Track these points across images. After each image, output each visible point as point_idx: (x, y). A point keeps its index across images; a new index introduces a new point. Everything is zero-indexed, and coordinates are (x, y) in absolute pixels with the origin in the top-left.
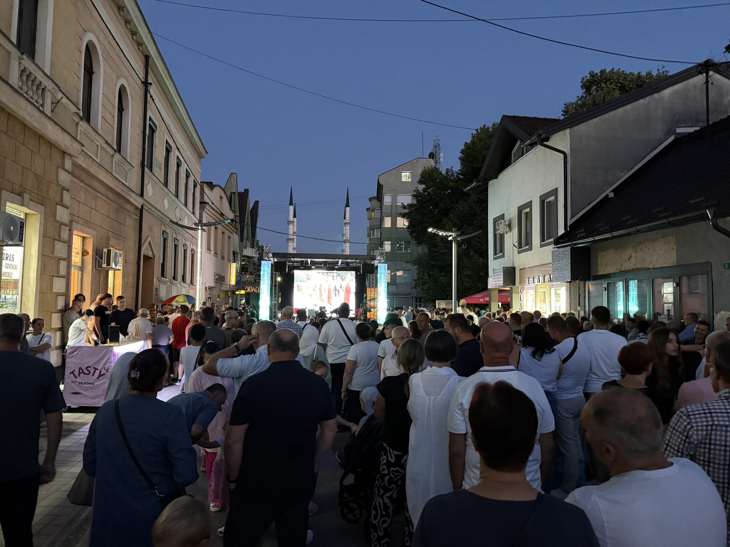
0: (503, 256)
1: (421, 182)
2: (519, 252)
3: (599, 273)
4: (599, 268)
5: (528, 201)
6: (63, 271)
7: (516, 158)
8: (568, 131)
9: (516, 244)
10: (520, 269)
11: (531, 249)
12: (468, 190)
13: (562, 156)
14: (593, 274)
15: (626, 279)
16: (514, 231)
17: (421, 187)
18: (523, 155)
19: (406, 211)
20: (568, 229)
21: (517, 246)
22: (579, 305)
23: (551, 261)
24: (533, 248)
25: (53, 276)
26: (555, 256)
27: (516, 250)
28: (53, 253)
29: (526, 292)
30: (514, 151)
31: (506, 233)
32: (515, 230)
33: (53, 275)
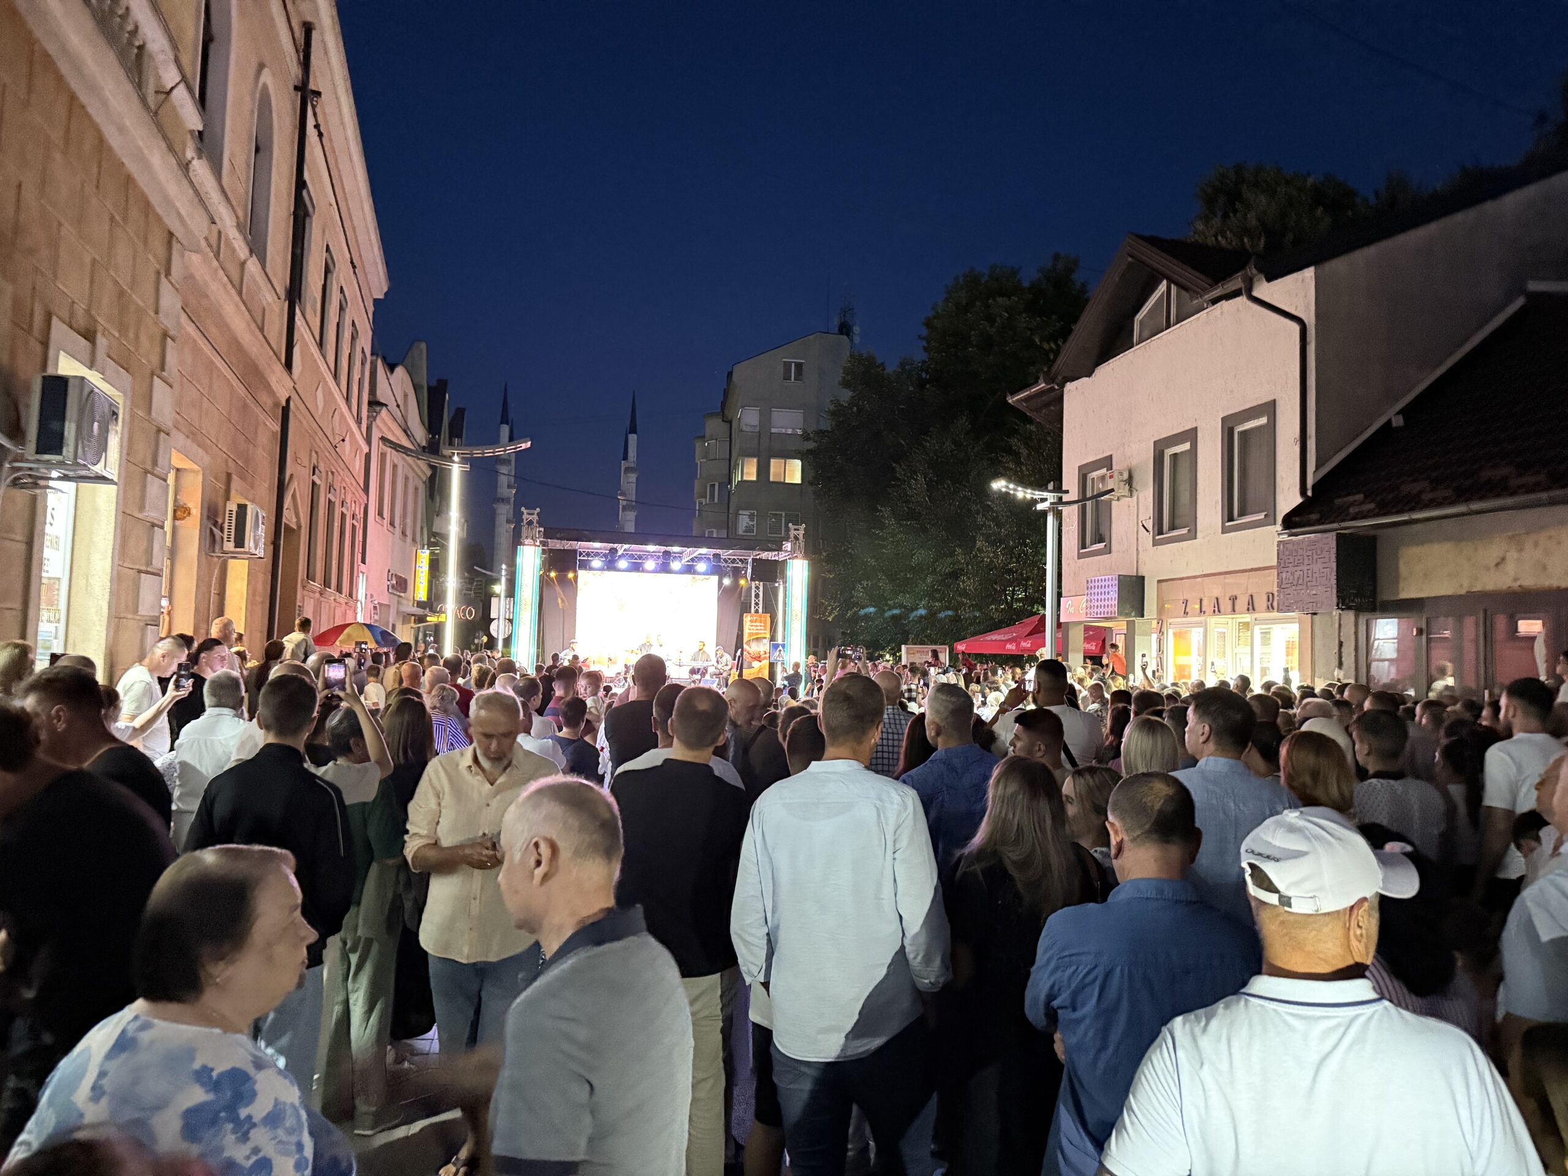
0: (1108, 550)
1: (846, 384)
2: (1156, 543)
3: (1403, 595)
4: (1401, 585)
5: (1187, 428)
6: (161, 560)
7: (1146, 334)
8: (1309, 273)
9: (1150, 525)
10: (1159, 581)
11: (1193, 535)
12: (1017, 400)
13: (1295, 328)
14: (1385, 595)
15: (1485, 611)
16: (1141, 495)
17: (846, 395)
18: (1168, 326)
19: (811, 445)
20: (1309, 493)
21: (1150, 528)
22: (1340, 665)
23: (1274, 562)
24: (1199, 534)
25: (140, 571)
26: (1287, 553)
27: (1147, 538)
28: (142, 508)
29: (1175, 634)
30: (1139, 316)
31: (1118, 499)
32: (1146, 495)
33: (137, 567)
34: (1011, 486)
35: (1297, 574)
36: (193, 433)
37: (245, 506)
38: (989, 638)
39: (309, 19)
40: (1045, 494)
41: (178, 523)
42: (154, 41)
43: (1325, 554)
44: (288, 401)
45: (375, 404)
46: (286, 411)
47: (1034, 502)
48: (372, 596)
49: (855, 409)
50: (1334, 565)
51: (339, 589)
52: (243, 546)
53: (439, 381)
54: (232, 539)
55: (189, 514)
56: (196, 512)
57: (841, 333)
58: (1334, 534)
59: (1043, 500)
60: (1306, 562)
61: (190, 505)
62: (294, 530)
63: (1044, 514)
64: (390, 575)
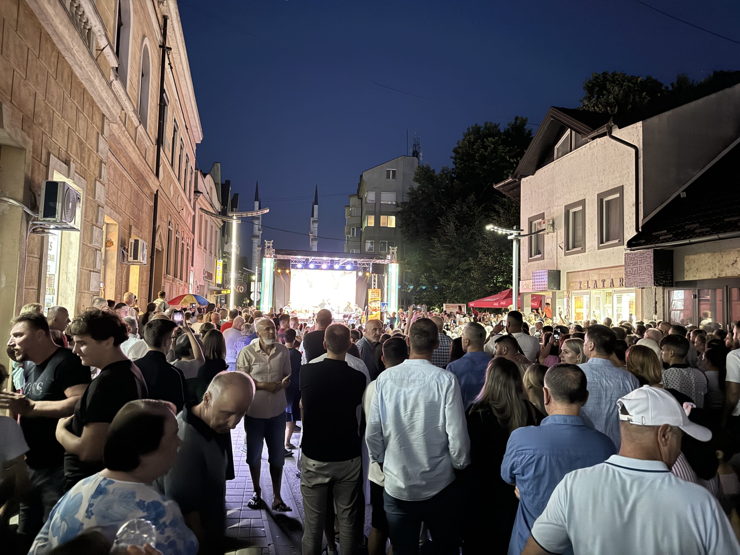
0: (543, 258)
1: (416, 180)
2: (566, 255)
3: (686, 279)
4: (686, 273)
5: (580, 199)
6: (99, 265)
7: (560, 154)
8: (640, 124)
9: (563, 246)
10: (567, 273)
11: (584, 250)
12: (499, 187)
13: (633, 151)
14: (677, 279)
15: (727, 286)
16: (559, 232)
17: (416, 185)
18: (571, 151)
19: (400, 209)
20: (640, 230)
21: (563, 247)
22: (656, 312)
23: (623, 263)
24: (587, 250)
25: (90, 271)
26: (629, 259)
27: (562, 252)
28: (91, 242)
29: (575, 298)
30: (557, 146)
31: (548, 234)
32: (561, 232)
33: (89, 269)
34: (496, 228)
35: (634, 269)
36: (114, 207)
37: (138, 240)
38: (485, 300)
39: (166, 14)
40: (512, 232)
41: (107, 248)
42: (95, 26)
43: (648, 259)
44: (157, 191)
45: (197, 192)
46: (156, 196)
47: (507, 235)
48: (196, 282)
49: (420, 192)
50: (652, 265)
51: (181, 279)
52: (137, 259)
53: (226, 181)
54: (132, 256)
55: (113, 244)
56: (116, 243)
57: (414, 156)
58: (652, 249)
59: (511, 234)
60: (639, 263)
61: (113, 240)
62: (160, 251)
63: (512, 241)
64: (205, 272)
